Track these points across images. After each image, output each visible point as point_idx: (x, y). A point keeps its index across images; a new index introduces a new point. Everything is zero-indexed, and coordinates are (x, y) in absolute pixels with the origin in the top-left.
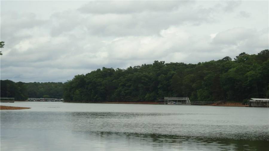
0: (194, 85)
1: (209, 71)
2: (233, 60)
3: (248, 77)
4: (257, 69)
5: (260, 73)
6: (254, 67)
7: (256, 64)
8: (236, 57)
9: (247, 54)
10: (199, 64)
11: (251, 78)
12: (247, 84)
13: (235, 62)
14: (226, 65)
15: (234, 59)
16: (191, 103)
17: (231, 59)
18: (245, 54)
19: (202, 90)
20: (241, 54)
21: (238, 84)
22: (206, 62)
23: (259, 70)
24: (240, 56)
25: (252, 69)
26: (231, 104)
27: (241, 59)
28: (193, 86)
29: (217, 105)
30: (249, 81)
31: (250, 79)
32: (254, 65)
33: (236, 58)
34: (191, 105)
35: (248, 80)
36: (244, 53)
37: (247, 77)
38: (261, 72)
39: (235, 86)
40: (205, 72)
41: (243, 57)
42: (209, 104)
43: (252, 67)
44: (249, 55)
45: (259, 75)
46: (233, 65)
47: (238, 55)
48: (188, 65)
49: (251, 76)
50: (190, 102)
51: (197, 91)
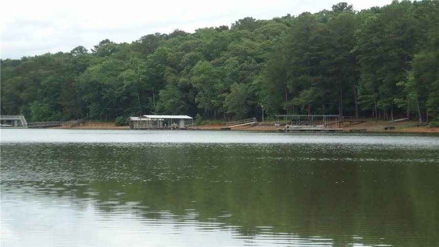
0: (23, 95)
1: (50, 71)
2: (90, 52)
3: (123, 80)
4: (139, 67)
5: (144, 74)
6: (131, 63)
7: (135, 59)
8: (95, 47)
9: (112, 42)
10: (25, 59)
11: (129, 82)
12: (121, 92)
13: (94, 55)
14: (79, 61)
15: (92, 50)
16: (28, 125)
17: (86, 50)
18: (109, 42)
19: (38, 103)
20: (103, 42)
21: (108, 91)
22: (36, 56)
23: (142, 68)
24: (100, 45)
25: (129, 67)
26: (95, 126)
27: (104, 49)
28: (21, 97)
29: (71, 127)
30: (125, 86)
31: (126, 83)
32: (132, 60)
33: (93, 48)
34: (29, 128)
35: (123, 85)
36: (107, 41)
37: (121, 79)
38: (145, 71)
39: (103, 96)
40: (42, 72)
41: (106, 47)
42: (56, 126)
43: (130, 64)
44: (115, 44)
45: (142, 76)
46: (92, 60)
47: (97, 44)
48: (5, 61)
49: (127, 79)
50: (26, 123)
51: (31, 104)
